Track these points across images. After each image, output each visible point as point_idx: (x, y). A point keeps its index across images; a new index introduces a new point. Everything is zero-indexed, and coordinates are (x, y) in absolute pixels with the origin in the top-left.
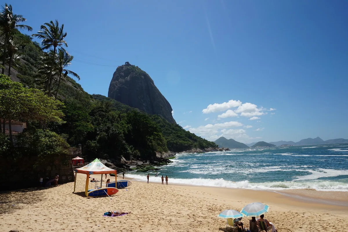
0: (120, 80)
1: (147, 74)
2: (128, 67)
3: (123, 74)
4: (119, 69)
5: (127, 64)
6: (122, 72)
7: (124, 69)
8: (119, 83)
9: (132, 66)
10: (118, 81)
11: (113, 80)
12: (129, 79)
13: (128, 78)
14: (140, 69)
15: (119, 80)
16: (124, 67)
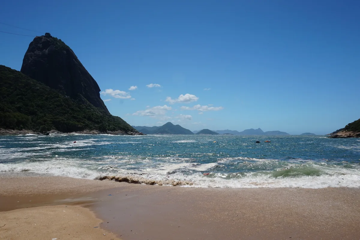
0: (37, 52)
1: (71, 49)
2: (48, 39)
3: (41, 46)
4: (37, 40)
5: (48, 35)
6: (40, 44)
7: (43, 40)
8: (35, 55)
9: (54, 38)
10: (33, 53)
11: (29, 51)
12: (47, 53)
13: (47, 51)
14: (63, 42)
15: (35, 52)
16: (43, 38)
